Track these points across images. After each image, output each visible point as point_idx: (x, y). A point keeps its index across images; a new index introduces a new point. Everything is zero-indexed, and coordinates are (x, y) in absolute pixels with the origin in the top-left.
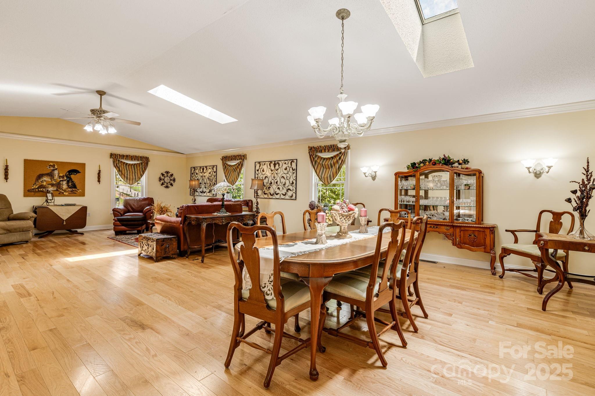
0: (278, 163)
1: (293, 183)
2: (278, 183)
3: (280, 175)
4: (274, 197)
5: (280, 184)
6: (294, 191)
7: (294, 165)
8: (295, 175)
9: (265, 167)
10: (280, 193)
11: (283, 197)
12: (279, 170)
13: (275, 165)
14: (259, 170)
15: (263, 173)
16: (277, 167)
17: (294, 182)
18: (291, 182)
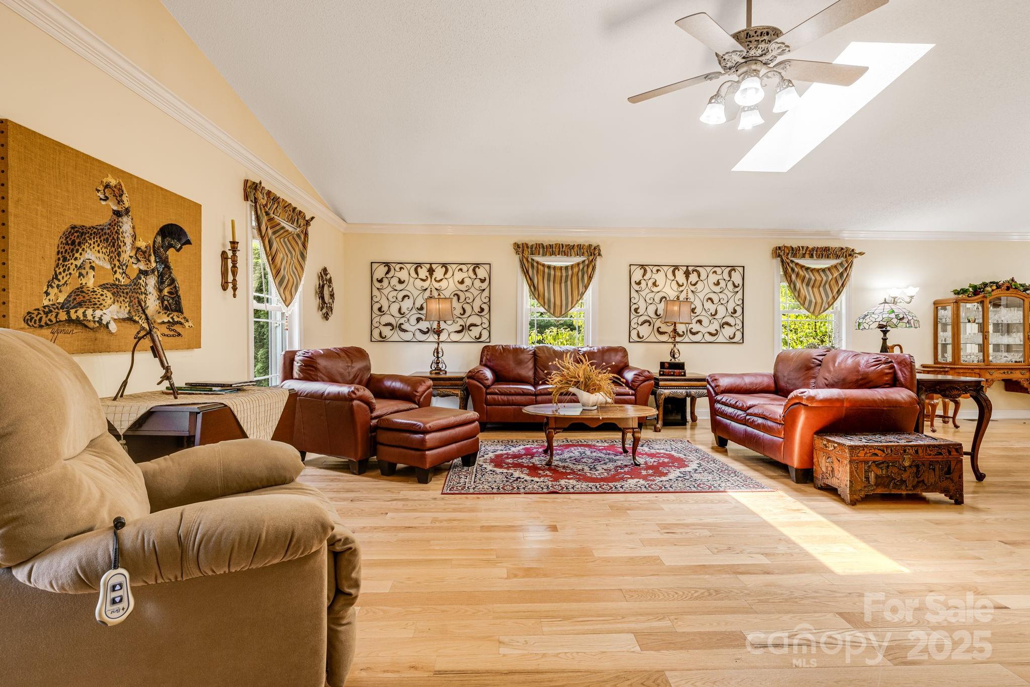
0: (696, 271)
1: (735, 311)
2: (698, 311)
3: (701, 295)
4: (686, 340)
5: (704, 313)
6: (740, 327)
7: (736, 277)
8: (739, 295)
9: (660, 278)
10: (704, 330)
11: (709, 338)
12: (700, 286)
13: (687, 274)
14: (643, 282)
15: (655, 289)
16: (693, 278)
17: (739, 309)
18: (730, 310)
